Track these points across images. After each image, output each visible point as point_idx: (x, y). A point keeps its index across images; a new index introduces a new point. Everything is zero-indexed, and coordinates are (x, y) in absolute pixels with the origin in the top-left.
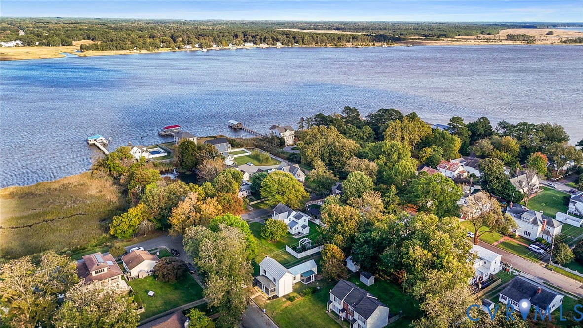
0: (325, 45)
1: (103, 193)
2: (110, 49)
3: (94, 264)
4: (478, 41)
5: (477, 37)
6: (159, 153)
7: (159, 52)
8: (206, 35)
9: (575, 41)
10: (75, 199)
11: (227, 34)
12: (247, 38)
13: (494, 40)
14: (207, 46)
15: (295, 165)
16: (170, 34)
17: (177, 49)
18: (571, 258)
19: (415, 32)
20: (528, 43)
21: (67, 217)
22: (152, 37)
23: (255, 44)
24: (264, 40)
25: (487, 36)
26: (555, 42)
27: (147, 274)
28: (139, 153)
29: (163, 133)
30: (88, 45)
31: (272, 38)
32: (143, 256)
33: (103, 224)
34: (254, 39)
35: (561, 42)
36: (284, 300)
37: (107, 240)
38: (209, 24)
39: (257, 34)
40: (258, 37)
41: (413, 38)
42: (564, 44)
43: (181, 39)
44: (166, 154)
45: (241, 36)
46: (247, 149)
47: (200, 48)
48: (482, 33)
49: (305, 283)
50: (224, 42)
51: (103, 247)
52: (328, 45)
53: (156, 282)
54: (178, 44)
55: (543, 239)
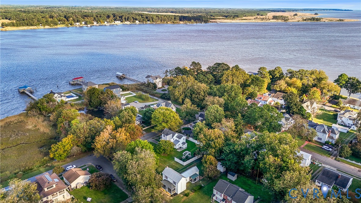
0: (167, 22)
1: (37, 127)
2: (23, 26)
3: (46, 182)
4: (257, 19)
5: (256, 17)
6: (72, 97)
7: (58, 27)
8: (88, 16)
9: (311, 20)
10: (17, 133)
11: (103, 15)
12: (116, 18)
13: (266, 19)
14: (90, 23)
15: (168, 102)
16: (64, 15)
17: (70, 25)
18: (350, 153)
19: (220, 14)
20: (285, 21)
21: (14, 146)
22: (52, 17)
23: (122, 22)
24: (127, 19)
25: (262, 17)
26: (300, 20)
27: (83, 185)
28: (59, 97)
29: (72, 83)
30: (7, 23)
31: (133, 18)
32: (79, 172)
33: (42, 150)
34: (121, 19)
35: (303, 20)
36: (182, 196)
37: (47, 162)
38: (88, 8)
39: (122, 15)
40: (124, 17)
41: (219, 18)
42: (305, 21)
43: (72, 19)
44: (78, 97)
45: (112, 16)
46: (132, 92)
47: (85, 24)
48: (258, 15)
49: (193, 183)
50: (101, 21)
51: (45, 167)
52: (168, 22)
53: (91, 190)
54: (70, 22)
55: (330, 142)
